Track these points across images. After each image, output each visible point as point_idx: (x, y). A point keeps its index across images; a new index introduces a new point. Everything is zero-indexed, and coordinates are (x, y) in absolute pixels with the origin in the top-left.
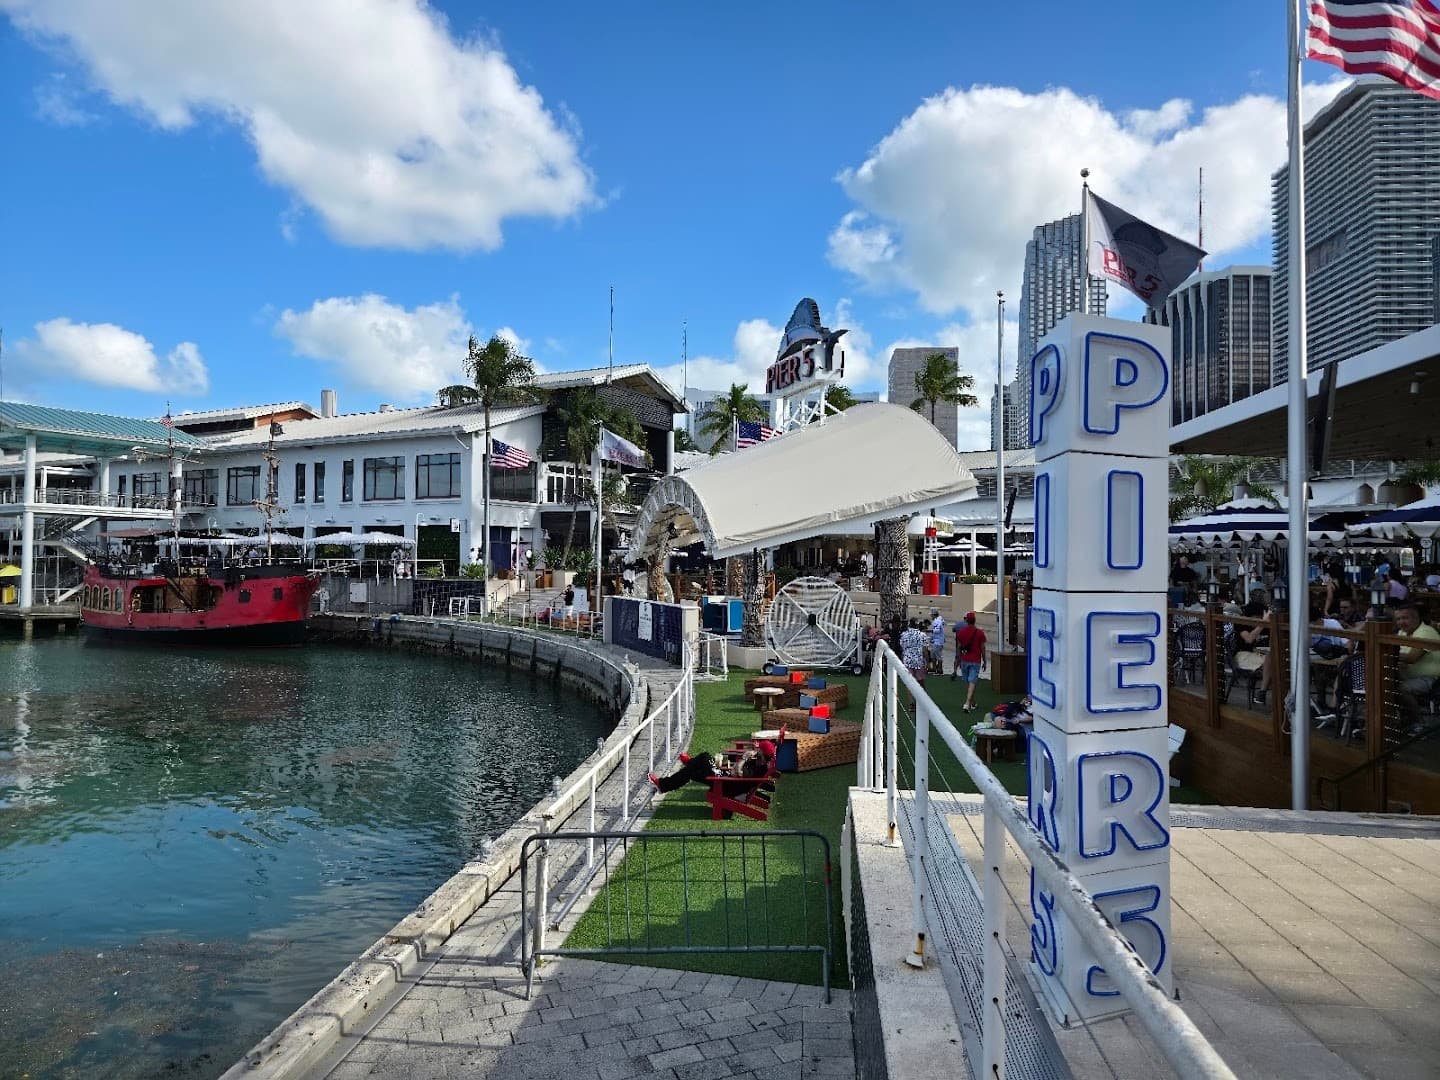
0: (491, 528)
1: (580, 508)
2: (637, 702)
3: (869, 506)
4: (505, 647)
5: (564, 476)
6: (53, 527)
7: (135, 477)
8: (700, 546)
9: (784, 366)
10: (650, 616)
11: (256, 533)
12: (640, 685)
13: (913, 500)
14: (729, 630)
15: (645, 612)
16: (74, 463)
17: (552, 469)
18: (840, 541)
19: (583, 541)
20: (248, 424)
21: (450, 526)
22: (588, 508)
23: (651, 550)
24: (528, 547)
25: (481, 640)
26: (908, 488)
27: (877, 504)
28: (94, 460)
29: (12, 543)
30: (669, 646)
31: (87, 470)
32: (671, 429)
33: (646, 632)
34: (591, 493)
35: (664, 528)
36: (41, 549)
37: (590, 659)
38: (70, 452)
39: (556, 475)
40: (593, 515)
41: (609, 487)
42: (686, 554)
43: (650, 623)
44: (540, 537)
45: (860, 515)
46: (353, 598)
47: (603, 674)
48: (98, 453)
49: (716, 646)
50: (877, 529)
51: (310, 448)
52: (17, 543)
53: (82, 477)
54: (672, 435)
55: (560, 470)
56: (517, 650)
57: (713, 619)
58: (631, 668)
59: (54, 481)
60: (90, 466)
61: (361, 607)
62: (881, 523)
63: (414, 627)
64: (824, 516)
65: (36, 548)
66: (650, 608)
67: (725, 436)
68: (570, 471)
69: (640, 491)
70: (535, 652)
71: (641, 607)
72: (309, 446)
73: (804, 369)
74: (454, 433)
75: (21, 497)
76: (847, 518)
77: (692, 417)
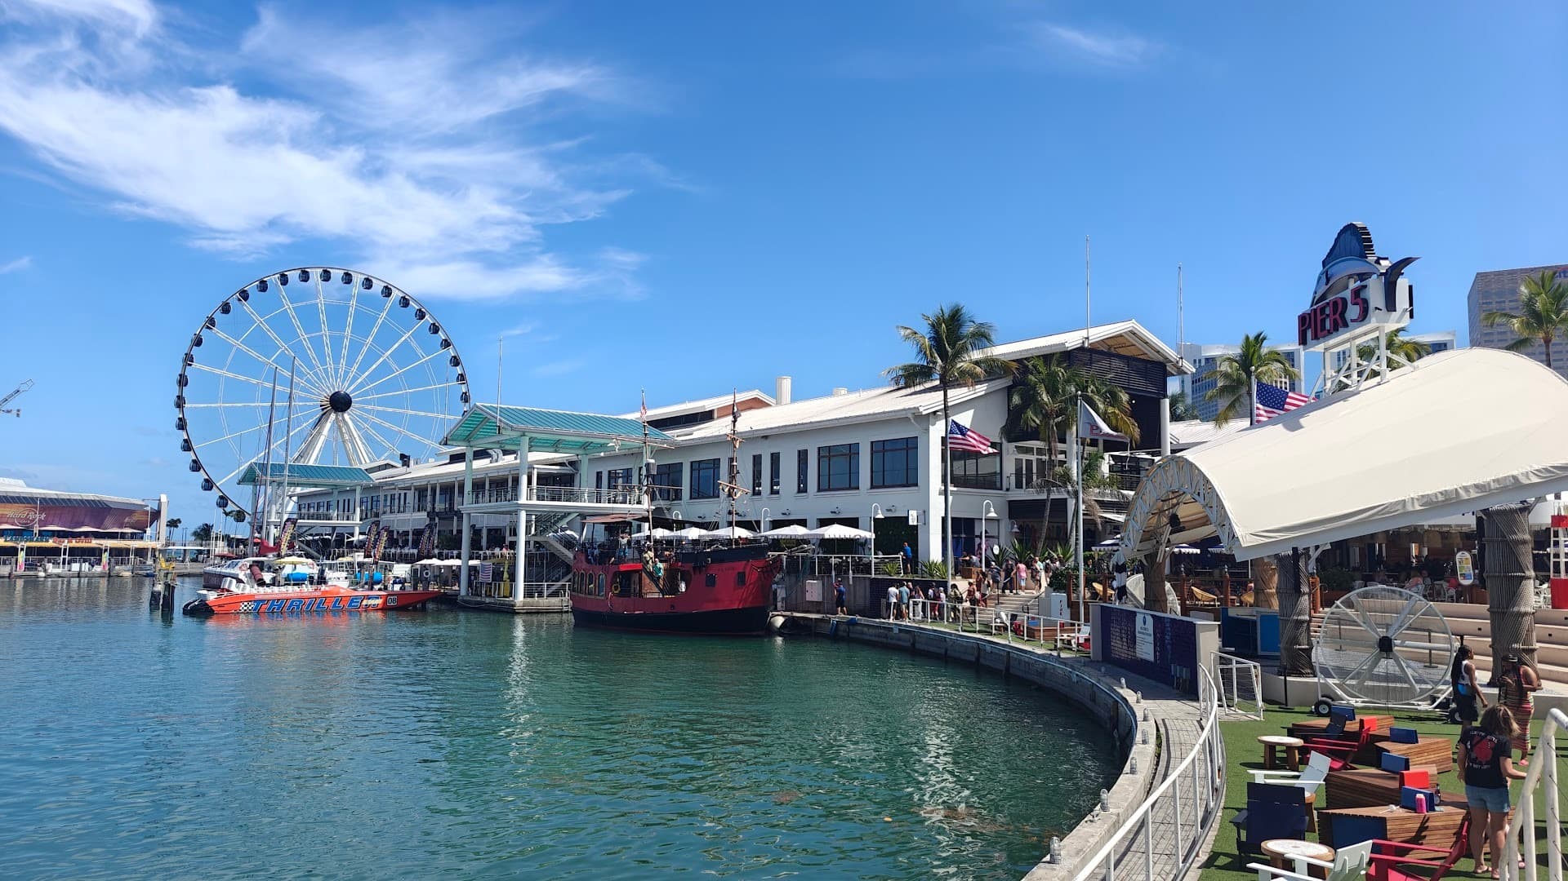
0: (953, 519)
1: (1055, 495)
2: (1144, 742)
3: (1466, 489)
4: (973, 659)
5: (1033, 458)
6: (544, 522)
7: (610, 472)
8: (1215, 541)
9: (1323, 309)
10: (1151, 631)
11: (716, 526)
12: (1145, 719)
13: (1535, 480)
14: (1260, 653)
15: (1144, 627)
16: (560, 461)
17: (1021, 450)
18: (1415, 534)
19: (1060, 536)
20: (707, 416)
21: (907, 518)
22: (1065, 496)
23: (1148, 545)
24: (996, 543)
25: (946, 650)
26: (1524, 464)
27: (1476, 486)
28: (575, 458)
29: (509, 539)
30: (1177, 670)
31: (569, 468)
32: (1165, 396)
33: (1146, 649)
34: (1066, 478)
35: (1165, 520)
36: (532, 543)
37: (1075, 679)
38: (556, 452)
39: (1024, 457)
40: (1071, 503)
41: (1089, 469)
42: (1198, 551)
43: (1151, 639)
44: (1007, 530)
45: (1450, 501)
46: (809, 597)
47: (1094, 700)
48: (580, 452)
49: (1244, 674)
50: (1479, 520)
51: (766, 437)
52: (512, 539)
53: (565, 474)
54: (1167, 402)
55: (1029, 450)
56: (987, 663)
57: (1237, 637)
58: (1130, 696)
59: (544, 479)
60: (572, 463)
61: (816, 607)
62: (1486, 511)
63: (872, 631)
64: (1397, 503)
65: (527, 543)
66: (1150, 621)
67: (1237, 399)
68: (1040, 451)
69: (1129, 473)
70: (1008, 669)
71: (1139, 619)
72: (765, 436)
73: (1353, 312)
74: (910, 416)
75: (516, 497)
76: (1433, 504)
77: (1188, 380)
